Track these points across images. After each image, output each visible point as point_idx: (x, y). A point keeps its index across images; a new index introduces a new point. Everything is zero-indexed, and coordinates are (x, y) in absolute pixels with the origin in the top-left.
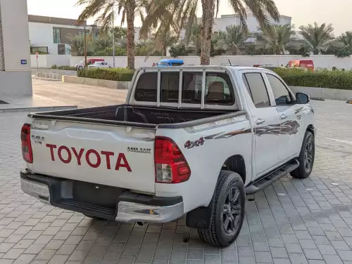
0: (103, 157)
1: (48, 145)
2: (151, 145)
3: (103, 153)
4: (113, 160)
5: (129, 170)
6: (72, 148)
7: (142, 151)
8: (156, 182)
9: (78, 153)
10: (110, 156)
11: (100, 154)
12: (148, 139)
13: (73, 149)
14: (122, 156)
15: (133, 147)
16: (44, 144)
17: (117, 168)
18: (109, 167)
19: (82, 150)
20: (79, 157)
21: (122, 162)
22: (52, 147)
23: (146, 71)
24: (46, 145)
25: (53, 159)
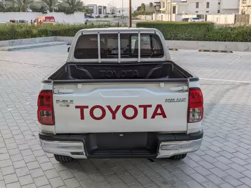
1: (77, 107)
2: (186, 95)
3: (140, 106)
4: (150, 111)
5: (165, 116)
6: (107, 106)
7: (179, 100)
8: (188, 122)
9: (114, 109)
10: (148, 108)
11: (137, 107)
12: (182, 91)
13: (109, 107)
14: (159, 106)
15: (170, 99)
16: (72, 106)
17: (153, 117)
18: (145, 117)
19: (118, 107)
21: (159, 111)
23: (84, 34)
24: (75, 107)
25: (82, 118)
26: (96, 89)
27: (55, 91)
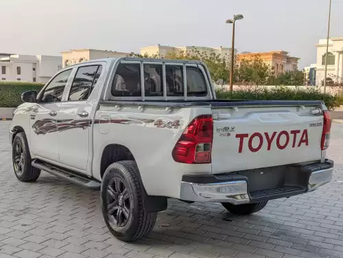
0: (291, 136)
4: (299, 136)
8: (321, 148)
9: (270, 137)
11: (289, 132)
12: (318, 114)
13: (266, 134)
16: (233, 135)
20: (270, 142)
22: (241, 136)
24: (235, 136)
25: (240, 150)
26: (250, 113)
27: (215, 116)
